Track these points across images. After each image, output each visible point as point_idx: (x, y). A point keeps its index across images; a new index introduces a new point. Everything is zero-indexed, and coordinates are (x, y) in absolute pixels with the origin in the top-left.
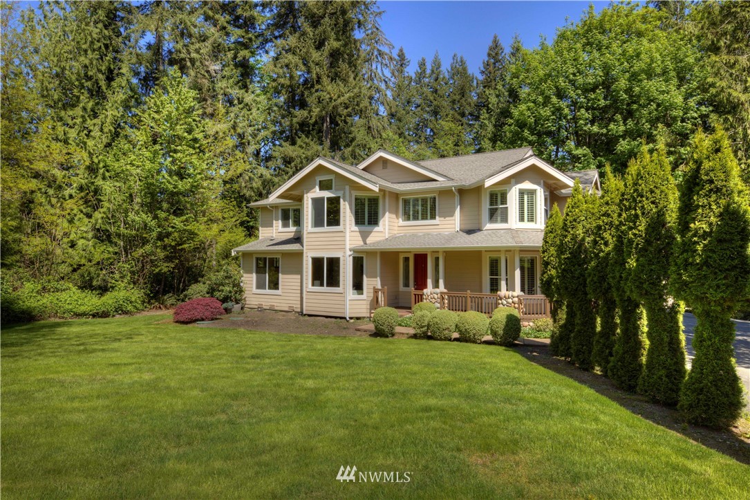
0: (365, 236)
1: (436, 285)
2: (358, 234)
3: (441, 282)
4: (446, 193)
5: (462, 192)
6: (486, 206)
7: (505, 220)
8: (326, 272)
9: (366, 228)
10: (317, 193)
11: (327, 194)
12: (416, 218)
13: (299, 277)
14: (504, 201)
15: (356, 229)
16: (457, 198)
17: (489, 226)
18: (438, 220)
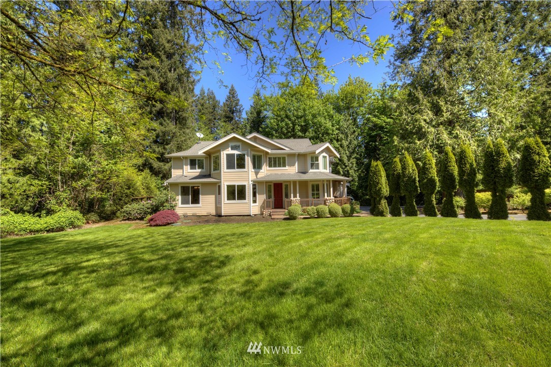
0: (257, 174)
1: (295, 196)
2: (254, 173)
3: (298, 195)
4: (290, 155)
5: (300, 155)
6: (309, 162)
7: (318, 168)
8: (237, 193)
9: (257, 170)
10: (230, 151)
11: (236, 152)
12: (275, 166)
13: (214, 196)
14: (317, 160)
15: (253, 170)
16: (296, 158)
17: (311, 171)
18: (287, 168)
